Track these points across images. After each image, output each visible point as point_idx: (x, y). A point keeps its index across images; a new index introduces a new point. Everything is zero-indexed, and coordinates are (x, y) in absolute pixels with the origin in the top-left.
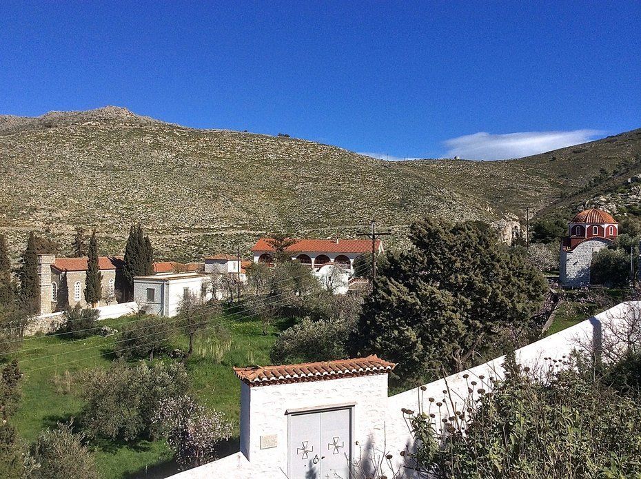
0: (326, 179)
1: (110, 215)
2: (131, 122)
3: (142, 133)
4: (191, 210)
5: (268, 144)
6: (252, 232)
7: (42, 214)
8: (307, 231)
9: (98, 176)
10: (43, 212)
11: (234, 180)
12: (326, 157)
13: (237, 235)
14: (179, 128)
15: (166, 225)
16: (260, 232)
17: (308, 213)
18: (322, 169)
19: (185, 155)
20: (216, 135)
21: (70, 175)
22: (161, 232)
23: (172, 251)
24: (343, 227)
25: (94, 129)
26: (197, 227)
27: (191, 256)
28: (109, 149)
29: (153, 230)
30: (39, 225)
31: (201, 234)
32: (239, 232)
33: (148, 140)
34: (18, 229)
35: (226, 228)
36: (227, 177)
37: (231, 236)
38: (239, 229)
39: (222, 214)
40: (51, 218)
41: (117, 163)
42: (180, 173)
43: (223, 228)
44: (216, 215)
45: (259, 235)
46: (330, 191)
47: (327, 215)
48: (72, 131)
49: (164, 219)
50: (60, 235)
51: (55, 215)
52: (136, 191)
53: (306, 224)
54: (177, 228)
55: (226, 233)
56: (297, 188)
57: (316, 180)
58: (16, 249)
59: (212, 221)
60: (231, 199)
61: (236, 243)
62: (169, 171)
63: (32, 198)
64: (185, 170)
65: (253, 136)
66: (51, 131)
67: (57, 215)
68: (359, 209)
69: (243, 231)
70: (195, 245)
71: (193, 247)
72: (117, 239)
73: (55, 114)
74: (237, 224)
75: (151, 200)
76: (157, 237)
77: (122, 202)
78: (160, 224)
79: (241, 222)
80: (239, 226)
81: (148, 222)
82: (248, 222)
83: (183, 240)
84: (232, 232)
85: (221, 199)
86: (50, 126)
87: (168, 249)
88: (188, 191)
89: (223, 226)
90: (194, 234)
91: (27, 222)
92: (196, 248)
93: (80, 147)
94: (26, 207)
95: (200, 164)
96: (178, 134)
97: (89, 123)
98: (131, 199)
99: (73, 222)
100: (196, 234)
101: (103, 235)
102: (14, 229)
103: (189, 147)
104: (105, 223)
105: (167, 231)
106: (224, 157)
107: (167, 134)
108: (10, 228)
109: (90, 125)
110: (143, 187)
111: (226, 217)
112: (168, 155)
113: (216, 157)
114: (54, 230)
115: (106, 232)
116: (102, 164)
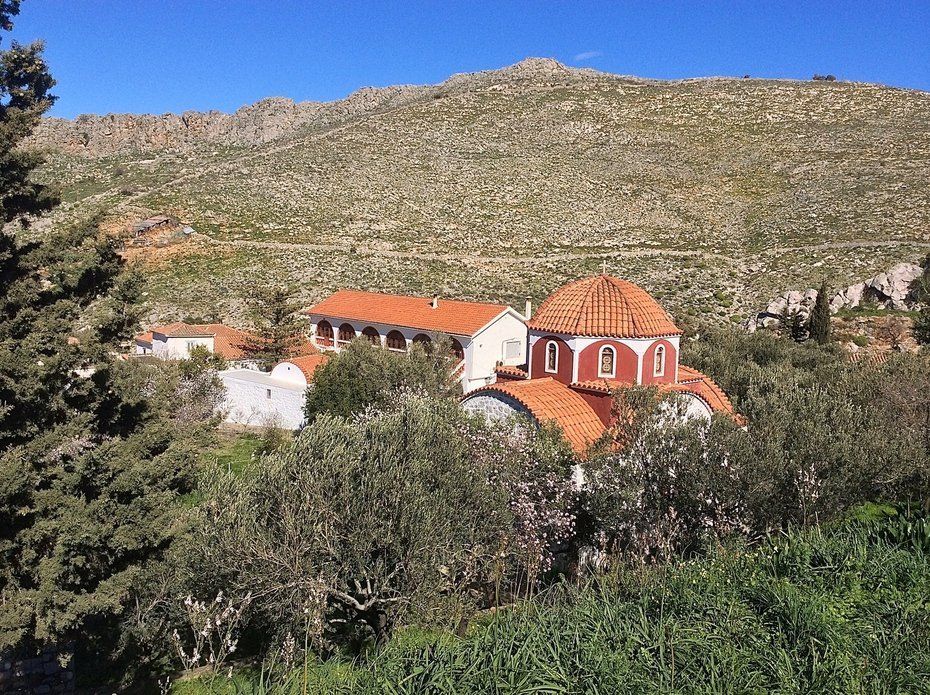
0: (861, 154)
1: (453, 226)
2: (556, 79)
3: (563, 95)
4: (583, 218)
5: (776, 95)
6: (676, 253)
7: (358, 227)
8: (782, 250)
9: (466, 167)
10: (360, 224)
11: (686, 162)
12: (883, 112)
13: (645, 258)
14: (631, 82)
15: (535, 240)
16: (689, 253)
17: (799, 217)
18: (861, 135)
19: (618, 126)
20: (688, 88)
21: (428, 168)
22: (521, 252)
23: (525, 282)
24: (854, 244)
25: (496, 94)
26: (582, 244)
28: (503, 125)
29: (509, 249)
30: (347, 243)
31: (583, 256)
32: (649, 252)
33: (568, 106)
34: (315, 247)
35: (630, 247)
36: (674, 158)
37: (631, 260)
38: (653, 247)
39: (633, 222)
40: (367, 232)
41: (503, 147)
42: (595, 157)
43: (625, 246)
44: (622, 224)
45: (685, 259)
46: (859, 175)
47: (832, 221)
48: (463, 101)
49: (535, 232)
50: (368, 256)
51: (375, 227)
52: (510, 188)
53: (784, 239)
54: (551, 246)
55: (627, 254)
56: (796, 171)
57: (839, 156)
58: (300, 276)
59: (611, 234)
60: (664, 197)
61: (636, 271)
62: (577, 155)
63: (356, 203)
64: (604, 151)
65: (756, 84)
66: (437, 103)
67: (378, 228)
68: (906, 208)
69: (658, 252)
70: (565, 273)
71: (559, 277)
72: (449, 263)
73: (460, 77)
74: (655, 240)
75: (529, 201)
76: (511, 260)
77: (483, 207)
78: (526, 240)
79: (662, 236)
80: (655, 243)
81: (508, 236)
82: (678, 236)
83: (549, 265)
84: (638, 253)
85: (645, 196)
86: (438, 97)
87: (519, 280)
88: (592, 186)
89: (626, 243)
90: (572, 256)
91: (333, 238)
92: (565, 278)
93: (462, 125)
94: (342, 216)
95: (636, 139)
96: (622, 92)
97: (495, 87)
98: (499, 201)
99: (396, 237)
100: (574, 257)
101: (430, 257)
102: (310, 247)
103: (630, 112)
104: (442, 239)
105: (532, 250)
106: (684, 125)
107: (605, 95)
108: (305, 246)
109: (494, 90)
110: (524, 182)
111: (639, 227)
112: (589, 127)
113: (671, 125)
114: (362, 250)
115: (436, 252)
116: (481, 150)
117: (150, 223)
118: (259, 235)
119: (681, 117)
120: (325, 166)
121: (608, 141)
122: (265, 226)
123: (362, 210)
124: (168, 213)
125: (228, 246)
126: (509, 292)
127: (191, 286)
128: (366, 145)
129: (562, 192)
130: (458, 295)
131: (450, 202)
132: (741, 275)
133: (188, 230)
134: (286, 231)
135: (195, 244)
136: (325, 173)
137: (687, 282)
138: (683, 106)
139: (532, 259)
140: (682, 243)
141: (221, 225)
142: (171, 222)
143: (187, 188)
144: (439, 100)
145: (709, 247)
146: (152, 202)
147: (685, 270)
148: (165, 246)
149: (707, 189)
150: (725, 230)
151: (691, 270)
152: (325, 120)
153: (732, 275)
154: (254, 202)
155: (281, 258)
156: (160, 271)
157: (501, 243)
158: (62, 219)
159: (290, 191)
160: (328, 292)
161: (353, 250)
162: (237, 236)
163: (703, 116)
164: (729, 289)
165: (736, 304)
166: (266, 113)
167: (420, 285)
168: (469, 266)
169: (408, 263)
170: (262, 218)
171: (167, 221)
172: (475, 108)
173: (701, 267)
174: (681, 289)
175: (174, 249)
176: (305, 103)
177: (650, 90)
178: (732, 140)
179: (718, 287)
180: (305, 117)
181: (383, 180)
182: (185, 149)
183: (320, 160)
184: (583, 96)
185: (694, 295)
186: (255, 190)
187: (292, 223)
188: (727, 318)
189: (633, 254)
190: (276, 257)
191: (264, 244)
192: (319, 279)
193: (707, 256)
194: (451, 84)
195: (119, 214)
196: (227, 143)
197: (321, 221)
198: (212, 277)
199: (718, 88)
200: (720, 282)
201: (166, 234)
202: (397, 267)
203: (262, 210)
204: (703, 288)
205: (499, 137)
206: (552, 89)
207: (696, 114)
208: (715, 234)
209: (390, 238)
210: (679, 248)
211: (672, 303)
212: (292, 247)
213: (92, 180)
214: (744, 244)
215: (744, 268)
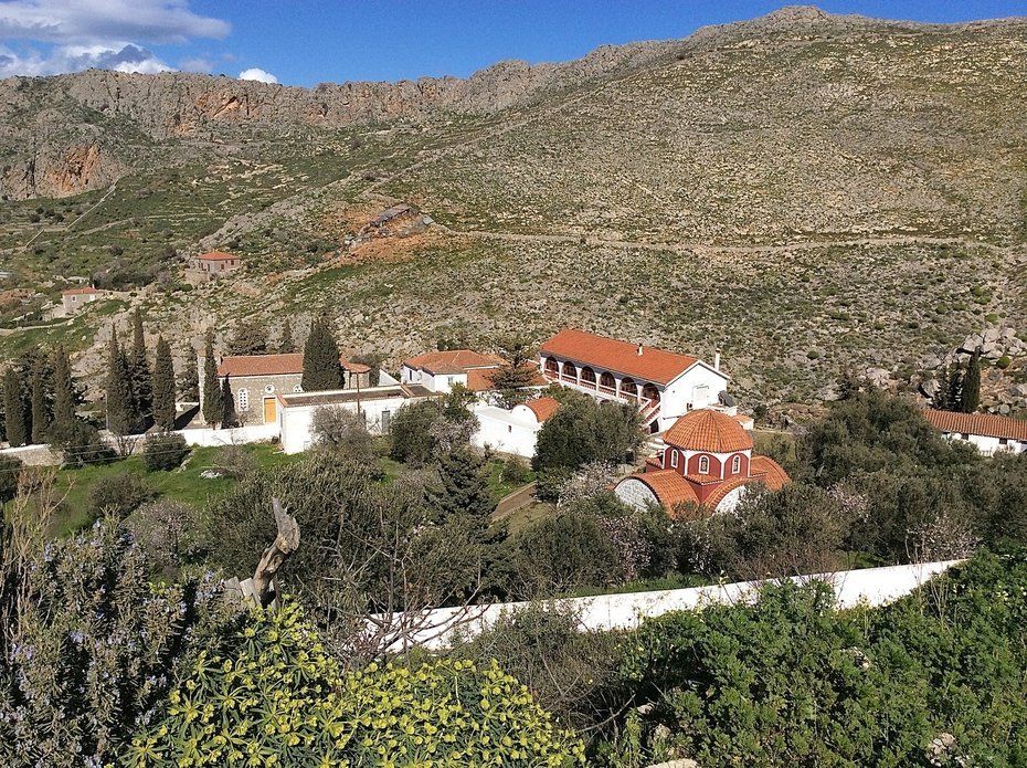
1: (687, 212)
2: (815, 30)
3: (822, 50)
4: (833, 199)
6: (934, 240)
7: (588, 215)
9: (706, 142)
10: (591, 212)
11: (959, 130)
13: (897, 247)
14: (904, 30)
15: (774, 226)
16: (949, 240)
19: (883, 87)
20: (972, 36)
21: (664, 145)
22: (757, 240)
23: (759, 275)
25: (746, 52)
26: (826, 231)
27: (785, 284)
28: (750, 89)
29: (745, 237)
30: (577, 233)
32: (903, 239)
33: (827, 64)
34: (547, 238)
35: (881, 233)
36: (945, 126)
37: (880, 249)
38: (908, 233)
39: (888, 204)
41: (749, 116)
42: (852, 126)
43: (875, 232)
44: (875, 206)
45: (943, 247)
48: (708, 61)
49: (775, 217)
50: (597, 247)
51: (606, 215)
52: (752, 166)
54: (791, 232)
55: (877, 242)
58: (530, 269)
59: (860, 219)
60: (927, 173)
61: (883, 262)
62: (832, 124)
64: (864, 118)
66: (679, 65)
67: (608, 216)
69: (913, 239)
70: (805, 265)
71: (796, 268)
72: (679, 254)
73: (708, 30)
74: (911, 225)
75: (771, 181)
76: (746, 250)
77: (720, 189)
78: (765, 226)
79: (920, 220)
80: (911, 229)
81: (745, 222)
82: (938, 220)
83: (788, 255)
84: (890, 240)
85: (906, 173)
86: (681, 58)
87: (753, 272)
88: (845, 162)
89: (877, 228)
90: (814, 244)
91: (564, 228)
92: (803, 270)
93: (705, 92)
94: (573, 204)
95: (903, 102)
96: (892, 44)
97: (745, 43)
98: (738, 181)
99: (627, 226)
100: (816, 245)
101: (659, 247)
102: (541, 238)
103: (900, 68)
104: (674, 227)
105: (770, 238)
106: (962, 84)
107: (871, 48)
108: (537, 237)
109: (744, 46)
110: (768, 158)
111: (894, 210)
112: (848, 90)
113: (946, 84)
114: (592, 240)
115: (667, 242)
116: (724, 120)
117: (393, 212)
118: (493, 225)
119: (960, 74)
120: (558, 146)
121: (869, 106)
122: (499, 216)
123: (594, 196)
124: (410, 201)
125: (464, 237)
126: (741, 286)
127: (431, 279)
128: (601, 119)
129: (810, 169)
130: (686, 289)
131: (685, 183)
132: (1007, 266)
133: (428, 220)
134: (519, 221)
135: (435, 234)
136: (558, 155)
137: (941, 275)
138: (965, 60)
139: (768, 248)
140: (942, 228)
141: (457, 215)
142: (413, 211)
143: (425, 174)
144: (683, 62)
145: (974, 233)
146: (393, 189)
147: (941, 260)
148: (407, 236)
149: (980, 163)
150: (995, 212)
151: (949, 260)
152: (561, 84)
153: (996, 266)
154: (489, 190)
155: (513, 250)
156: (402, 263)
157: (736, 230)
158: (313, 206)
159: (523, 175)
160: (557, 285)
161: (583, 241)
162: (472, 227)
163: (985, 71)
164: (989, 283)
165: (995, 301)
166: (500, 78)
167: (648, 277)
168: (700, 257)
169: (637, 254)
170: (495, 206)
171: (408, 210)
172: (721, 70)
173: (962, 256)
174: (932, 283)
175: (414, 240)
176: (540, 64)
177: (928, 39)
178: (1018, 102)
179: (976, 281)
180: (539, 82)
181: (617, 161)
182: (419, 118)
183: (553, 139)
184: (846, 52)
185: (947, 290)
186: (488, 177)
187: (524, 211)
188: (981, 317)
189: (883, 242)
190: (509, 249)
191: (497, 235)
192: (549, 272)
193: (969, 244)
194: (697, 39)
195: (363, 202)
196: (461, 111)
197: (552, 209)
198: (450, 270)
199: (1011, 34)
200: (980, 275)
201: (406, 225)
202: (626, 259)
203: (495, 197)
204: (959, 282)
205: (744, 105)
206: (810, 44)
207: (979, 69)
208: (983, 217)
209: (622, 227)
210: (938, 235)
211: (921, 299)
212: (524, 238)
213: (331, 152)
214: (1016, 229)
215: (1011, 258)
